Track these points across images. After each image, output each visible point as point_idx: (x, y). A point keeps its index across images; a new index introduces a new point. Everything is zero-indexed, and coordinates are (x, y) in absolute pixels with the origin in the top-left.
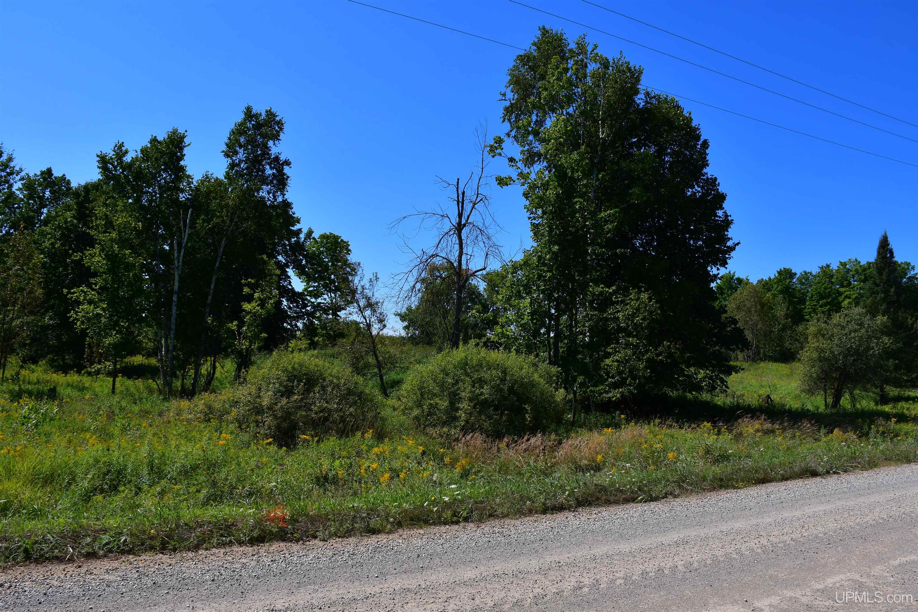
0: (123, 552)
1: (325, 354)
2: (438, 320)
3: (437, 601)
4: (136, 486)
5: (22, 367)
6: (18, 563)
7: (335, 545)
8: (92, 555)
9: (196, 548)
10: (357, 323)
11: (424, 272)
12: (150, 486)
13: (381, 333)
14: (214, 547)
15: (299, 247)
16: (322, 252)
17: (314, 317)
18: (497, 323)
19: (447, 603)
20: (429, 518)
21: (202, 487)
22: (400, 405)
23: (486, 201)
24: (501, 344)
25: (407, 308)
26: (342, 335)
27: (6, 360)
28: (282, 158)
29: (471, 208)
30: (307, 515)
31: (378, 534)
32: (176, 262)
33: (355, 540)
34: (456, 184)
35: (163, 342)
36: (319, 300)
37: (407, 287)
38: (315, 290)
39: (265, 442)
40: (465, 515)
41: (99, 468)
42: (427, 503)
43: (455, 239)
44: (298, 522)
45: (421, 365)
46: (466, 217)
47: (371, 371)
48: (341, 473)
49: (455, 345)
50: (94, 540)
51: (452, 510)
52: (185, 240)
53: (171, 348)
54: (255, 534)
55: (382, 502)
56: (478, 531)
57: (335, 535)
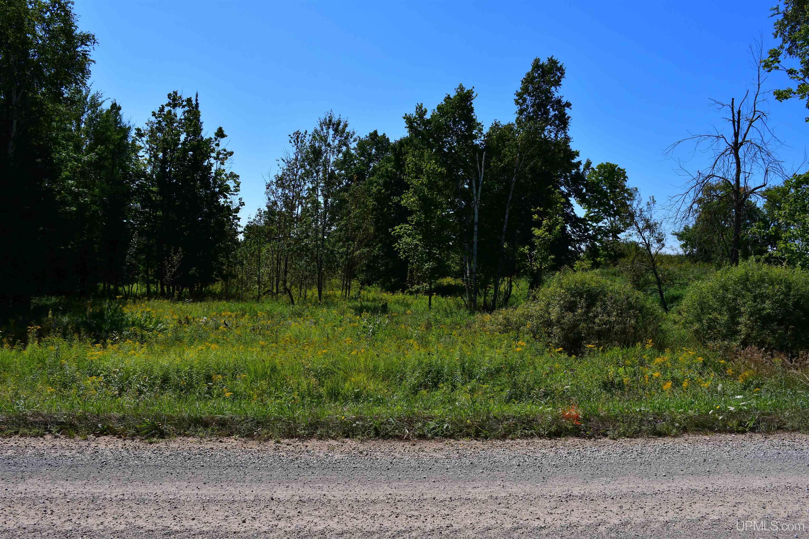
0: (446, 437)
1: (607, 273)
2: (716, 238)
3: (725, 504)
4: (452, 384)
5: (361, 288)
6: (371, 438)
7: (624, 444)
8: (422, 437)
9: (504, 437)
10: (635, 245)
11: (701, 193)
12: (463, 385)
13: (659, 252)
14: (518, 438)
15: (579, 178)
16: (601, 181)
17: (596, 240)
18: (780, 239)
19: (735, 509)
20: (715, 426)
21: (505, 387)
22: (681, 319)
23: (764, 118)
24: (784, 259)
25: (685, 228)
26: (622, 255)
27: (350, 283)
28: (564, 100)
29: (747, 126)
30: (598, 416)
31: (664, 437)
32: (475, 198)
33: (642, 441)
34: (731, 104)
35: (467, 266)
36: (600, 224)
37: (684, 208)
38: (595, 216)
39: (557, 350)
40: (751, 425)
41: (423, 368)
42: (712, 411)
43: (732, 158)
44: (590, 421)
45: (700, 282)
46: (743, 136)
47: (651, 288)
48: (626, 380)
49: (735, 261)
50: (424, 425)
51: (738, 420)
52: (482, 179)
53: (474, 271)
54: (553, 428)
55: (668, 408)
56: (766, 442)
57: (624, 435)
